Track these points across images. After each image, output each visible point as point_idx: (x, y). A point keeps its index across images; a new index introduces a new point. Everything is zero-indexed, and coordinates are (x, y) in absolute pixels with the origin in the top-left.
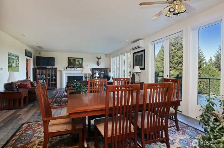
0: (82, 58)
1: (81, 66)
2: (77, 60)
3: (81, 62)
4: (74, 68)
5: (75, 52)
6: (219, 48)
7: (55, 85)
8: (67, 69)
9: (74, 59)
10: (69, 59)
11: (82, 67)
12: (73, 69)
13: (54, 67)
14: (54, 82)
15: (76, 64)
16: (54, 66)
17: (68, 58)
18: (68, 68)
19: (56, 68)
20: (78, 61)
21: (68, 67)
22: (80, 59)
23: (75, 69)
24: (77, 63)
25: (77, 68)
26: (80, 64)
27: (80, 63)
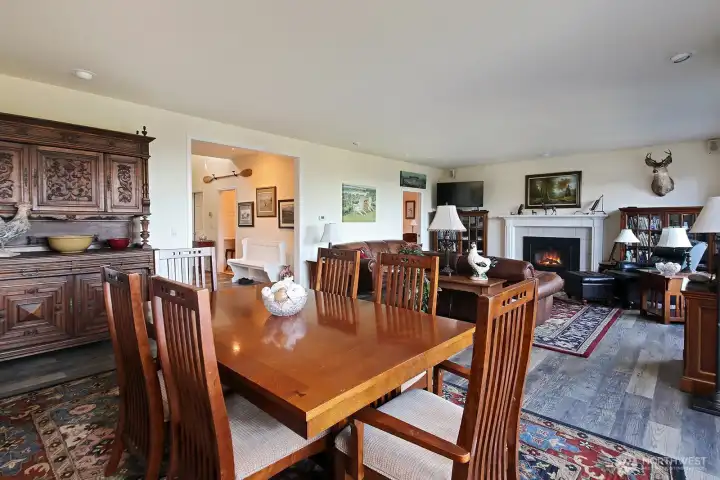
0: (579, 173)
1: (572, 200)
2: (558, 180)
3: (572, 186)
4: (545, 208)
5: (541, 156)
9: (548, 179)
10: (530, 180)
11: (579, 207)
12: (541, 213)
13: (480, 209)
15: (552, 195)
16: (482, 205)
17: (527, 177)
18: (523, 210)
19: (486, 212)
20: (563, 184)
21: (527, 207)
22: (568, 177)
23: (549, 211)
24: (557, 191)
25: (557, 210)
26: (568, 193)
27: (568, 189)
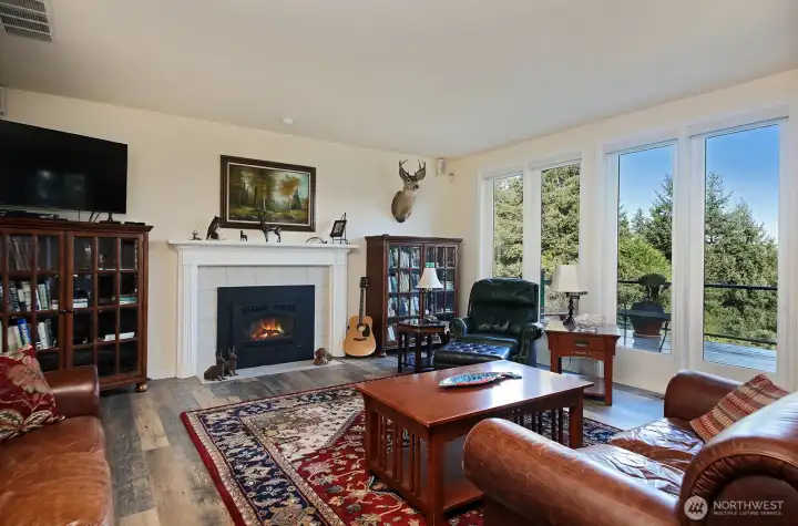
0: (311, 171)
1: (301, 219)
2: (281, 176)
3: (303, 192)
6: (665, 184)
7: (133, 356)
8: (212, 234)
9: (264, 170)
10: (231, 166)
11: (311, 229)
13: (120, 218)
14: (123, 336)
15: (270, 204)
16: (123, 211)
17: (224, 159)
18: (220, 231)
19: (143, 229)
20: (289, 186)
21: (226, 225)
22: (297, 174)
23: (272, 235)
24: (279, 198)
25: (283, 233)
26: (296, 206)
27: (296, 197)
